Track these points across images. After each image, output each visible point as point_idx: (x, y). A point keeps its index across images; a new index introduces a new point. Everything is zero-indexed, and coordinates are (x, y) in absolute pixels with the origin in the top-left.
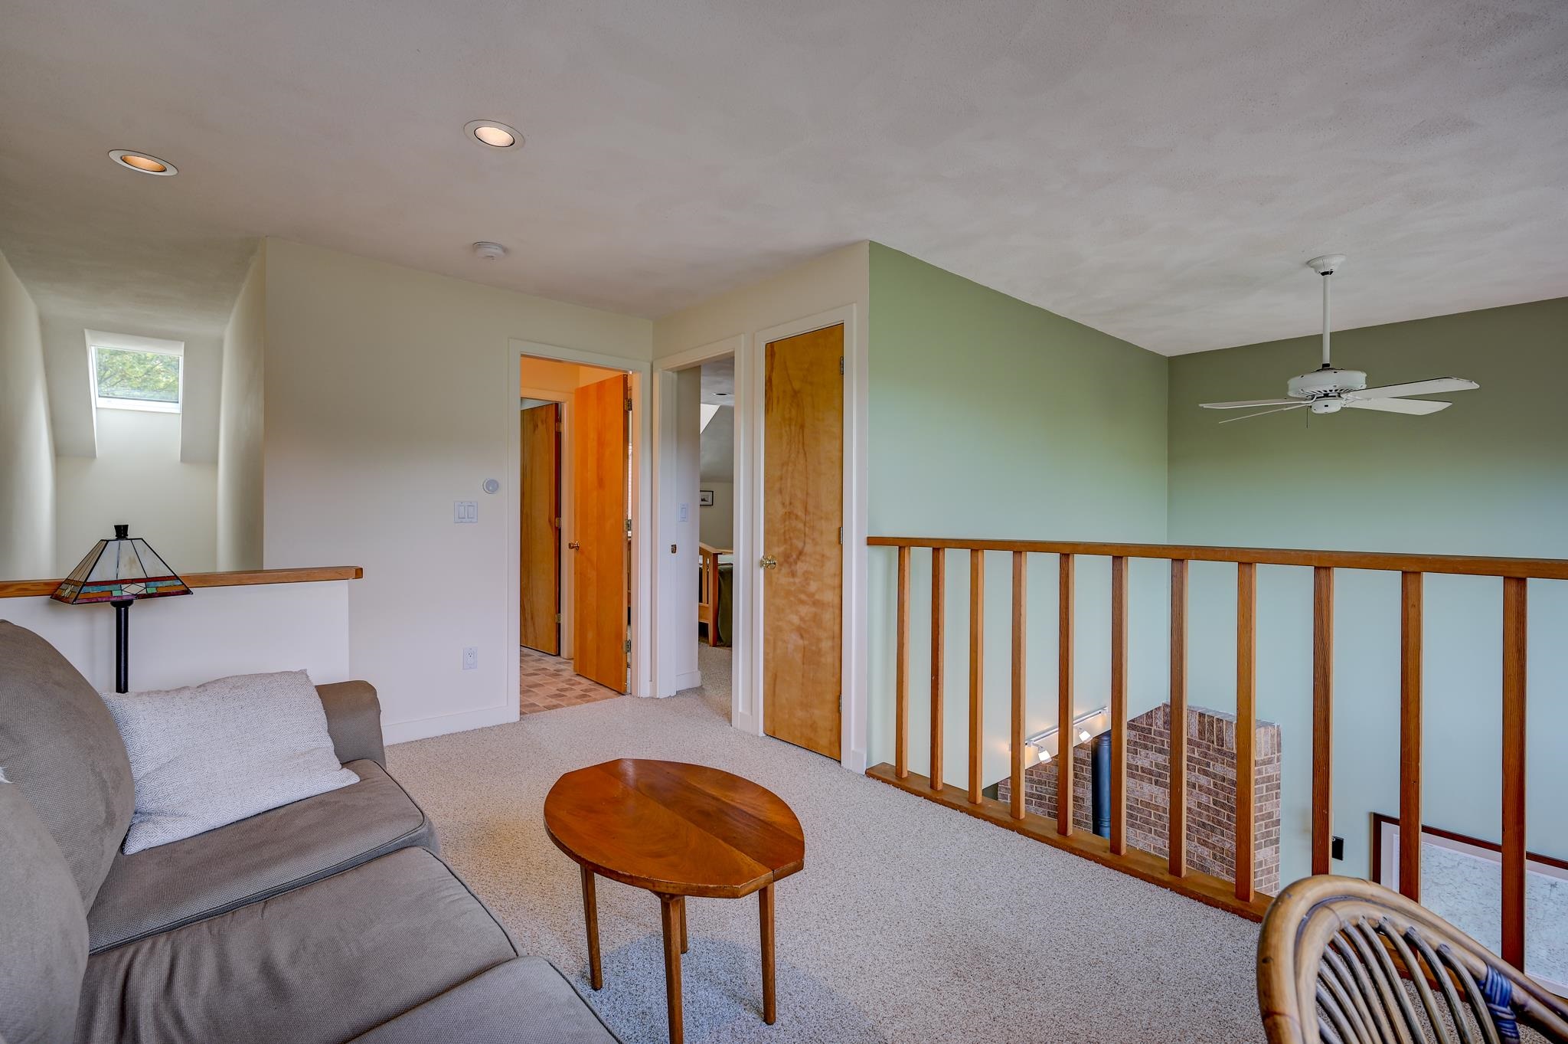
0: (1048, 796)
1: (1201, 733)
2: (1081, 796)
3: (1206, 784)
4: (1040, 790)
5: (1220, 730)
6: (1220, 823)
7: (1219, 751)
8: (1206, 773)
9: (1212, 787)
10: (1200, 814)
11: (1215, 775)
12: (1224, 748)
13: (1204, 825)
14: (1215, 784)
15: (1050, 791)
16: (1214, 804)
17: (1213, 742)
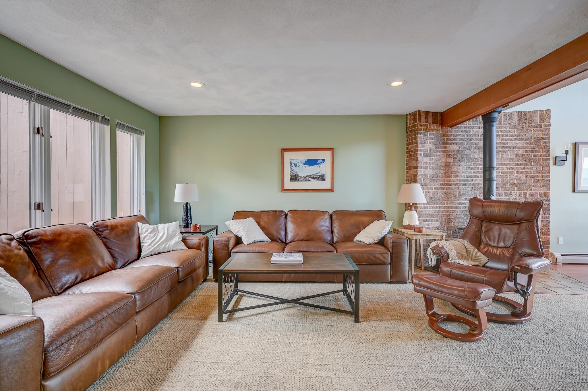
0: (440, 175)
1: (519, 121)
2: (456, 170)
3: (521, 145)
4: (437, 172)
5: (531, 116)
6: (529, 160)
7: (529, 127)
8: (522, 140)
9: (525, 145)
10: (518, 160)
11: (527, 139)
12: (533, 124)
13: (520, 164)
14: (526, 143)
15: (441, 172)
16: (526, 153)
17: (526, 123)
